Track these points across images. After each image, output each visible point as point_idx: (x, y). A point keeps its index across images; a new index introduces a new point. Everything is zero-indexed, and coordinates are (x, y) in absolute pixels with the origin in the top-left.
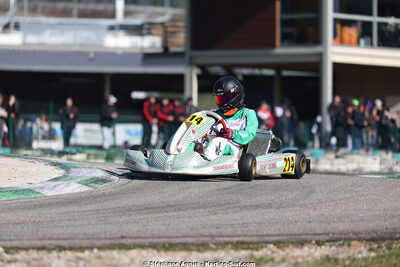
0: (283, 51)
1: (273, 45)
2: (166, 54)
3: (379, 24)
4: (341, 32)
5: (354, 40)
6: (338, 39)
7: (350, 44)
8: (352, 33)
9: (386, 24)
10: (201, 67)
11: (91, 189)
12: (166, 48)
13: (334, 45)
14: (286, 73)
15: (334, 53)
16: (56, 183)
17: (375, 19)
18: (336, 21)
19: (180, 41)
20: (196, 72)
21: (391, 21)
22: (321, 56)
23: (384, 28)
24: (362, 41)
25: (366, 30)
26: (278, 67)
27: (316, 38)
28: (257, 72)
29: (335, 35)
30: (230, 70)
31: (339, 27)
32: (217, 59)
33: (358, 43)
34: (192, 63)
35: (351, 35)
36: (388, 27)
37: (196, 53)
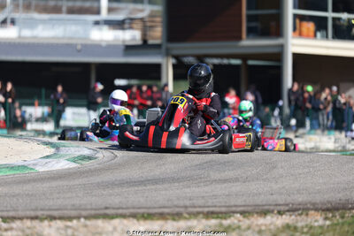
0: (249, 43)
1: (239, 38)
2: (145, 46)
3: (334, 19)
4: (300, 26)
5: (312, 33)
6: (297, 31)
7: (308, 37)
8: (310, 26)
9: (339, 19)
10: (176, 57)
12: (145, 41)
13: (293, 37)
14: (251, 62)
15: (293, 45)
17: (330, 15)
18: (295, 16)
19: (157, 34)
20: (172, 61)
21: (345, 16)
22: (282, 47)
23: (337, 22)
24: (319, 34)
25: (321, 24)
26: (245, 57)
27: (278, 32)
28: (225, 61)
29: (295, 29)
30: (201, 58)
31: (298, 21)
32: (189, 50)
33: (315, 36)
34: (168, 54)
35: (308, 29)
36: (342, 22)
37: (171, 45)
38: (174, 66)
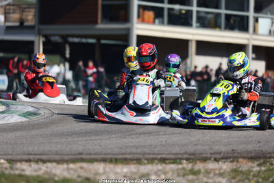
0: (103, 26)
1: (96, 22)
2: (22, 27)
3: (170, 9)
4: (143, 14)
5: (151, 20)
6: (140, 19)
7: (148, 22)
8: (150, 14)
9: (173, 9)
10: (45, 36)
11: (27, 119)
12: (22, 22)
13: (138, 23)
14: (103, 42)
15: (138, 29)
16: (4, 115)
17: (166, 6)
18: (140, 6)
19: (30, 17)
20: (42, 40)
21: (177, 7)
22: (129, 31)
23: (171, 12)
24: (157, 21)
25: (158, 13)
26: (99, 38)
27: (126, 18)
28: (84, 40)
29: (139, 16)
30: (65, 37)
31: (141, 10)
32: (57, 31)
33: (154, 22)
34: (39, 33)
35: (149, 16)
36: (175, 12)
37: (42, 27)
38: (44, 43)
